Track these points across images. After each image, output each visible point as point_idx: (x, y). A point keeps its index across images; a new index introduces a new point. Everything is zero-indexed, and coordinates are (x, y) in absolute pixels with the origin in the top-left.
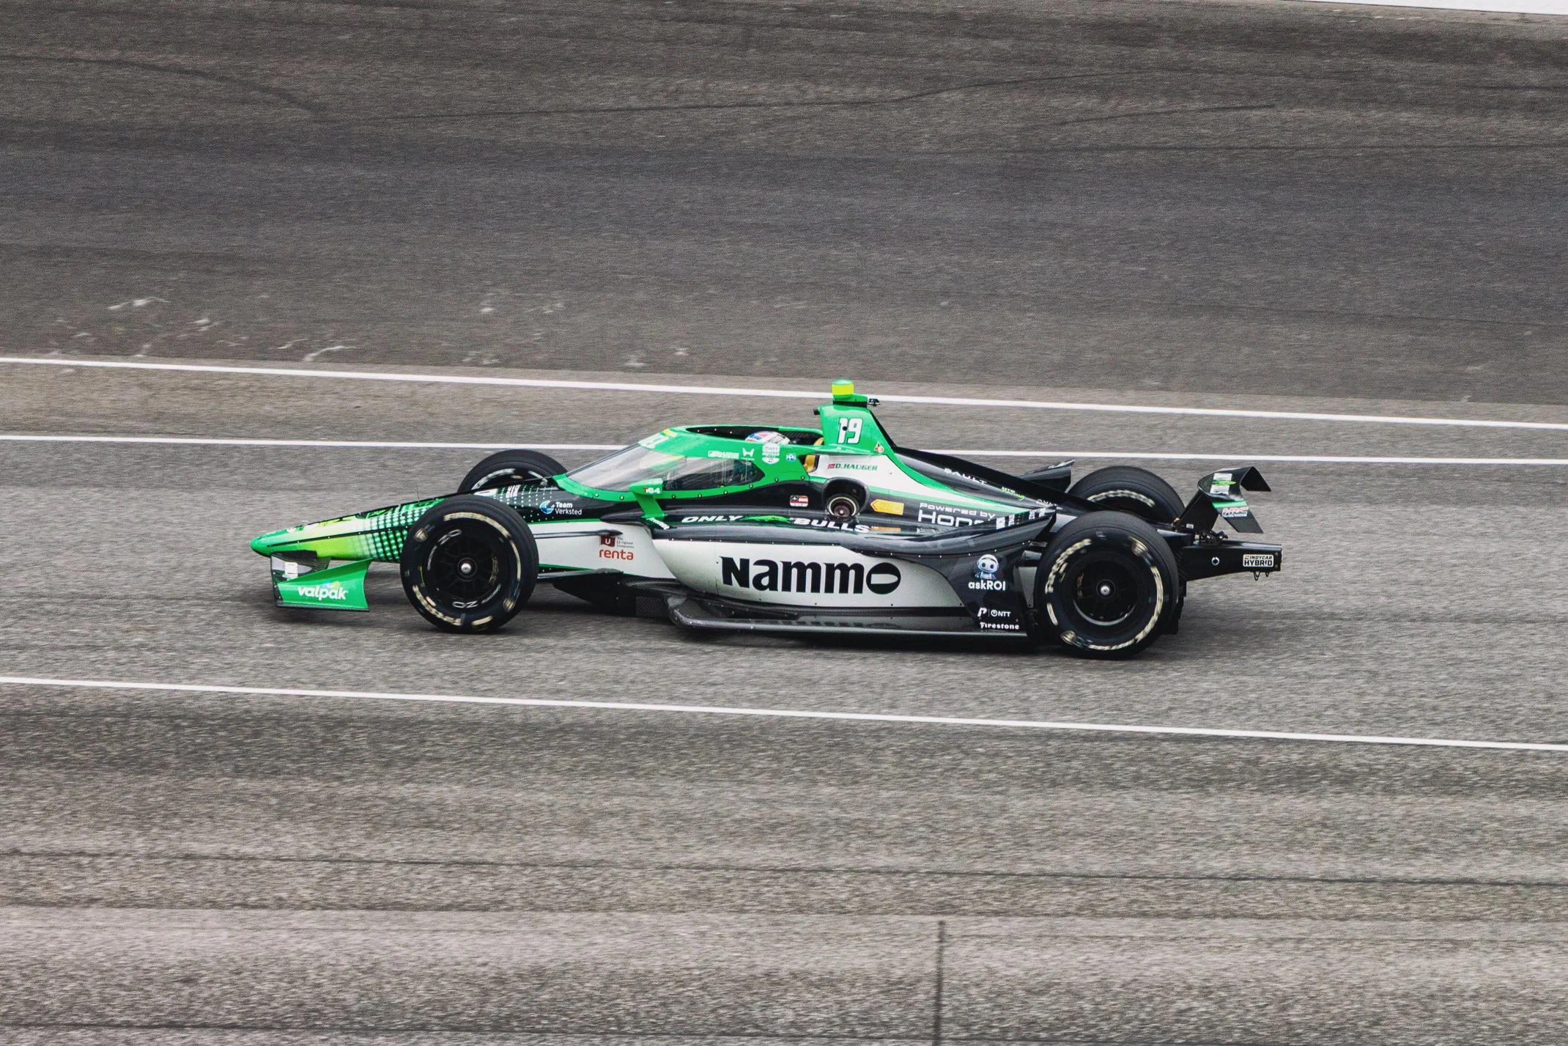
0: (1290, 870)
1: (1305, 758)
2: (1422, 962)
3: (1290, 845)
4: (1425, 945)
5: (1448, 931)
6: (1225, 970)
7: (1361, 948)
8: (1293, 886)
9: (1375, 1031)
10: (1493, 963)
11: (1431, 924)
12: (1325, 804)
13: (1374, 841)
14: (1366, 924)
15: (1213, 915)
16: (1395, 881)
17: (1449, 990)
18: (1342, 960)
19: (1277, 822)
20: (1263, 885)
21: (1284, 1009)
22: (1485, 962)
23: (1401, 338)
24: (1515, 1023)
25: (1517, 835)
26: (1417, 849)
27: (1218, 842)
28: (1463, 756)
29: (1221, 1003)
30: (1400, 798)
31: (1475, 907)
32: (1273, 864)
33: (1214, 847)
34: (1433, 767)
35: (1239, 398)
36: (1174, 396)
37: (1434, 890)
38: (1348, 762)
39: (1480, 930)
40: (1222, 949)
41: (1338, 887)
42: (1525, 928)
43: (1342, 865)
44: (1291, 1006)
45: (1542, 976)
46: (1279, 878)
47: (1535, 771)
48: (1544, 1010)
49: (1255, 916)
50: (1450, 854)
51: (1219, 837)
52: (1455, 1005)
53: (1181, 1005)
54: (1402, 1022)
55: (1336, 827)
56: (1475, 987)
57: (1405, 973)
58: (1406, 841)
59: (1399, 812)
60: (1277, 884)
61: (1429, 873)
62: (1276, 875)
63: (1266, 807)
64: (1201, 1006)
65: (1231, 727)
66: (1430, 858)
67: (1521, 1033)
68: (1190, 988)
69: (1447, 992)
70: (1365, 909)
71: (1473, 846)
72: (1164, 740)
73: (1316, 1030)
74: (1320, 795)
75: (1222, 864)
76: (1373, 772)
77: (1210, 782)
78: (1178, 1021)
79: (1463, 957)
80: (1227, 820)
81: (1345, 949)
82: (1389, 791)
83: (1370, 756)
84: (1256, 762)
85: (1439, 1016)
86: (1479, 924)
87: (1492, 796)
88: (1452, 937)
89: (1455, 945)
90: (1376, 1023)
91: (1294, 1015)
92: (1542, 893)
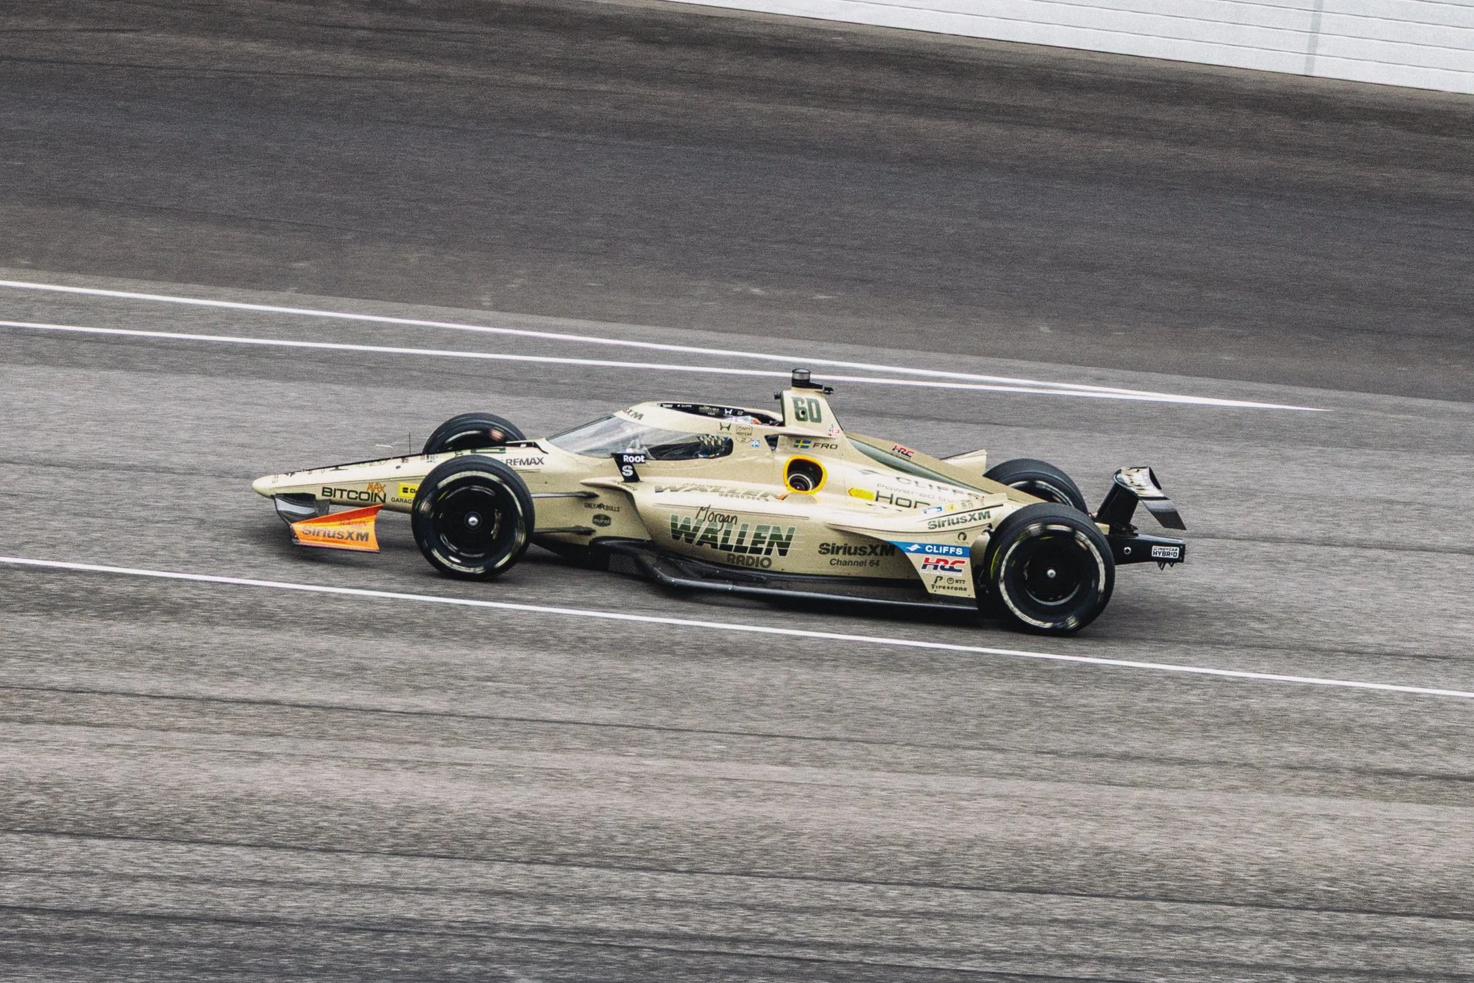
0: (121, 686)
1: (138, 591)
2: (232, 770)
3: (122, 664)
4: (236, 755)
5: (256, 744)
6: (60, 769)
7: (180, 755)
8: (123, 700)
9: (188, 828)
10: (293, 774)
11: (241, 738)
12: (154, 631)
13: (193, 664)
14: (186, 735)
15: (51, 722)
16: (210, 699)
17: (252, 795)
18: (162, 765)
19: (111, 643)
20: (96, 698)
21: (109, 805)
22: (285, 772)
23: (237, 234)
24: (306, 826)
25: (318, 665)
26: (233, 673)
27: (59, 660)
28: (274, 595)
29: (55, 797)
30: (221, 629)
31: (278, 725)
32: (105, 680)
33: (56, 663)
34: (249, 603)
35: (98, 279)
36: (42, 274)
37: (245, 709)
38: (176, 595)
39: (284, 744)
40: (58, 752)
41: (163, 702)
42: (321, 744)
43: (165, 684)
44: (115, 804)
45: (331, 786)
46: (111, 693)
47: (334, 611)
48: (333, 816)
49: (89, 724)
50: (259, 679)
51: (61, 655)
52: (260, 808)
53: (21, 798)
54: (212, 820)
55: (162, 651)
56: (275, 793)
57: (216, 779)
58: (221, 666)
59: (216, 640)
60: (108, 698)
61: (240, 694)
62: (109, 690)
63: (103, 631)
64: (39, 800)
65: (75, 560)
66: (241, 680)
67: (314, 835)
68: (29, 783)
69: (250, 797)
70: (184, 723)
71: (279, 672)
72: (17, 569)
73: (135, 824)
74: (150, 624)
75: (63, 678)
76: (197, 606)
77: (55, 607)
78: (17, 812)
79: (266, 768)
80: (68, 640)
81: (165, 756)
82: (209, 622)
83: (195, 592)
84: (95, 592)
85: (244, 817)
86: (281, 739)
87: (297, 631)
88: (258, 750)
89: (260, 756)
90: (188, 821)
91: (119, 810)
92: (336, 716)
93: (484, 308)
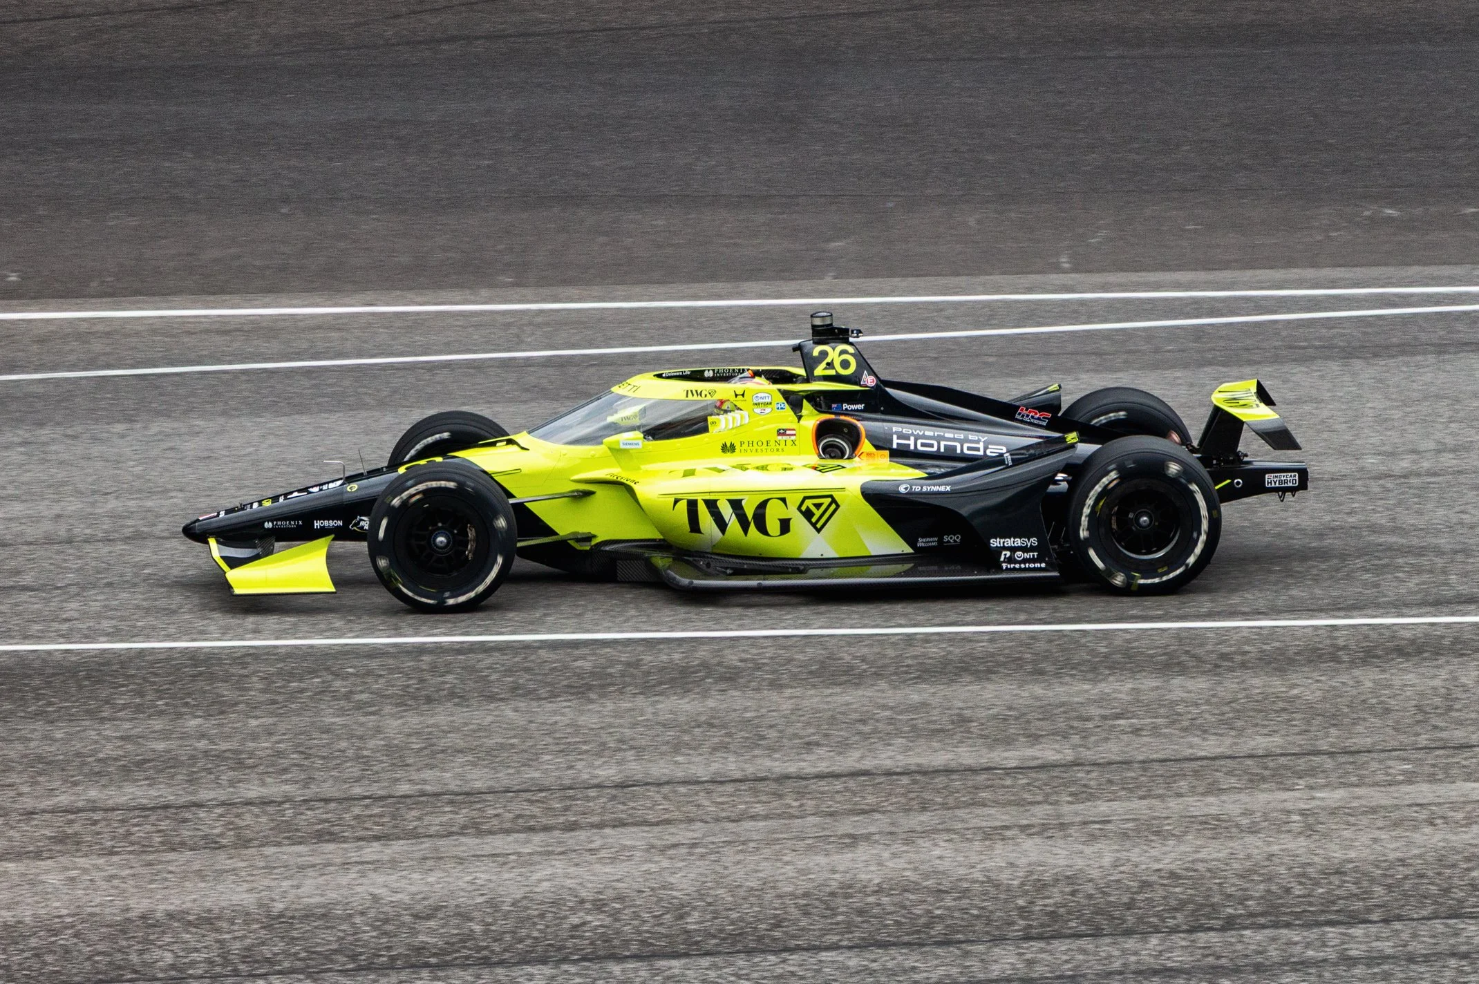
0: (680, 774)
1: (686, 657)
2: (822, 860)
3: (677, 748)
4: (823, 841)
5: (846, 826)
6: (618, 881)
7: (758, 849)
8: (682, 789)
9: (777, 934)
10: (894, 856)
11: (828, 820)
12: (711, 703)
13: (763, 738)
14: (761, 824)
15: (601, 826)
16: (788, 777)
17: (850, 887)
18: (738, 862)
19: (664, 725)
20: (652, 791)
21: (681, 917)
22: (886, 855)
23: (760, 217)
24: (919, 916)
25: (911, 723)
26: (808, 744)
27: (602, 751)
28: (850, 644)
29: (615, 915)
30: (788, 692)
31: (871, 799)
32: (660, 769)
33: (599, 755)
34: (821, 658)
35: (596, 290)
36: (528, 292)
37: (828, 784)
38: (732, 658)
39: (879, 823)
40: (613, 860)
41: (729, 788)
42: (924, 817)
43: (732, 766)
44: (688, 914)
45: (946, 865)
46: (668, 783)
47: (925, 656)
48: (949, 901)
49: (646, 823)
50: (843, 747)
51: (604, 744)
52: (856, 901)
53: (575, 920)
54: (804, 922)
55: (723, 726)
56: (876, 881)
57: (803, 872)
58: (796, 736)
59: (787, 706)
60: (666, 789)
61: (823, 767)
62: (665, 779)
63: (650, 710)
64: (595, 920)
65: (608, 630)
66: (821, 751)
67: (928, 925)
68: (582, 902)
69: (847, 889)
70: (759, 809)
71: (865, 736)
72: (539, 648)
73: (714, 937)
74: (705, 694)
75: (607, 772)
76: (758, 667)
77: (590, 688)
78: (572, 937)
79: (863, 852)
80: (610, 726)
81: (741, 851)
82: (775, 685)
83: (754, 651)
84: (637, 664)
85: (841, 914)
86: (877, 816)
87: (883, 684)
88: (851, 831)
89: (854, 840)
90: (777, 925)
91: (692, 923)
92: (940, 781)
93: (1065, 272)
